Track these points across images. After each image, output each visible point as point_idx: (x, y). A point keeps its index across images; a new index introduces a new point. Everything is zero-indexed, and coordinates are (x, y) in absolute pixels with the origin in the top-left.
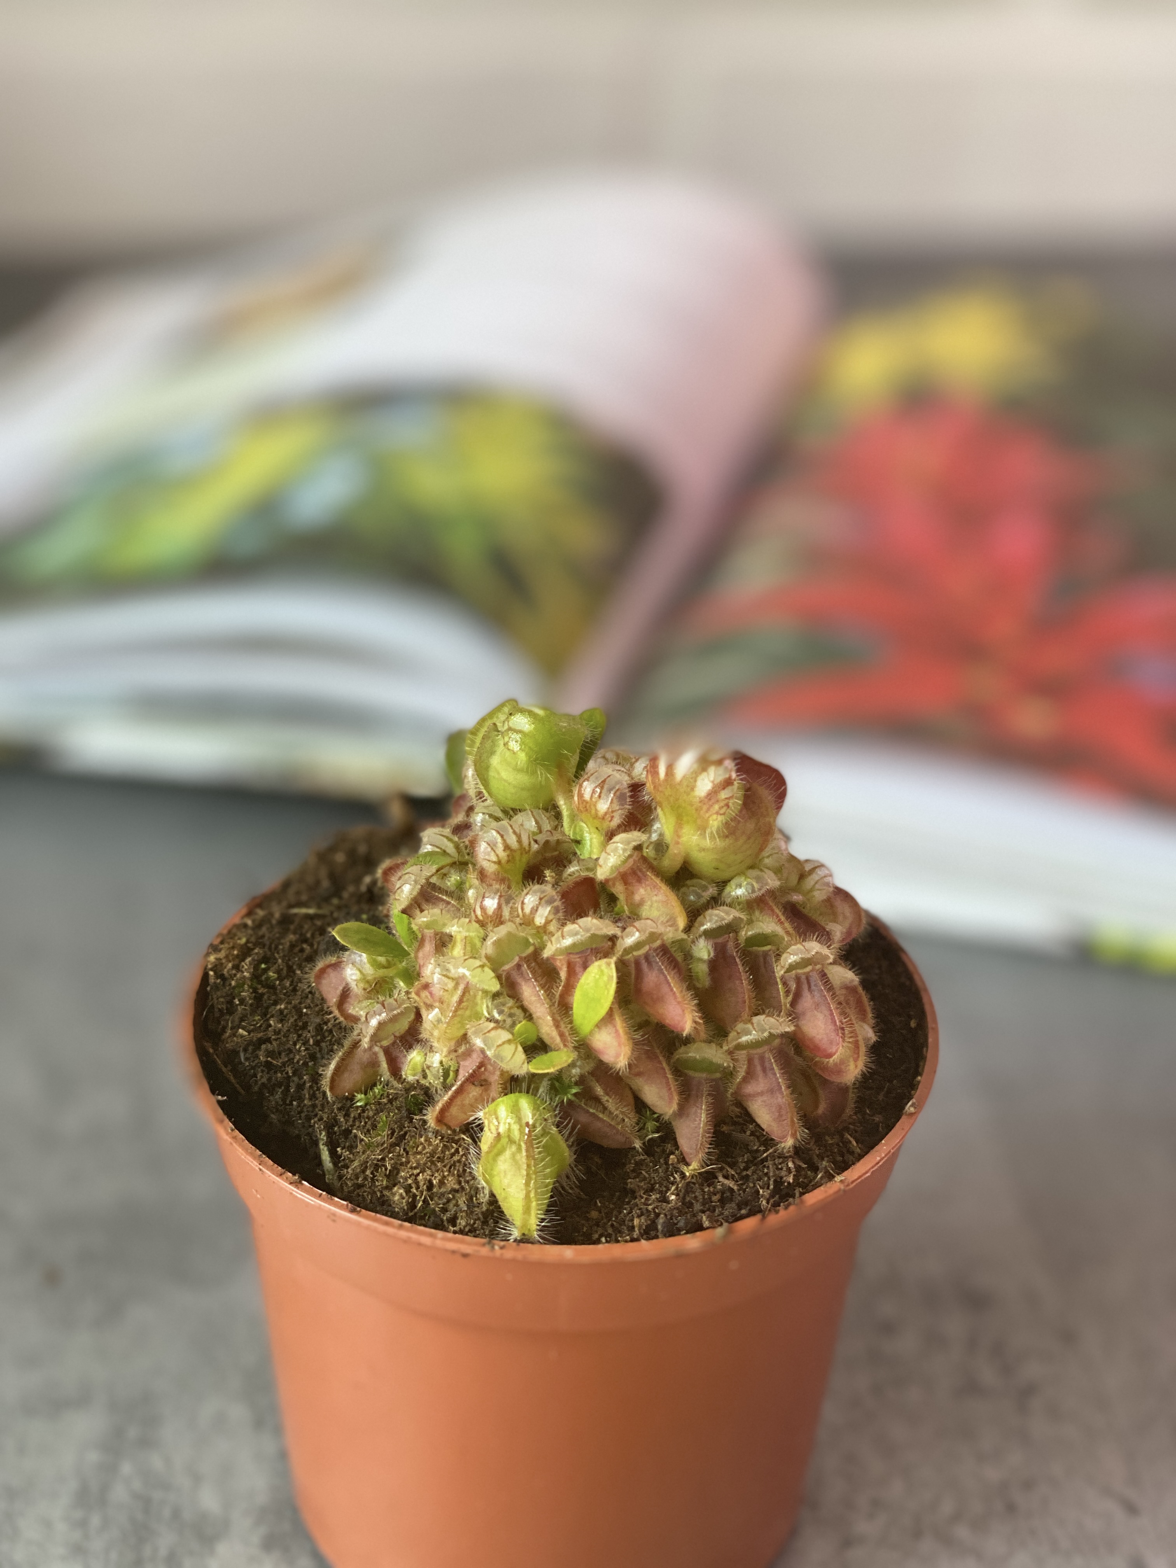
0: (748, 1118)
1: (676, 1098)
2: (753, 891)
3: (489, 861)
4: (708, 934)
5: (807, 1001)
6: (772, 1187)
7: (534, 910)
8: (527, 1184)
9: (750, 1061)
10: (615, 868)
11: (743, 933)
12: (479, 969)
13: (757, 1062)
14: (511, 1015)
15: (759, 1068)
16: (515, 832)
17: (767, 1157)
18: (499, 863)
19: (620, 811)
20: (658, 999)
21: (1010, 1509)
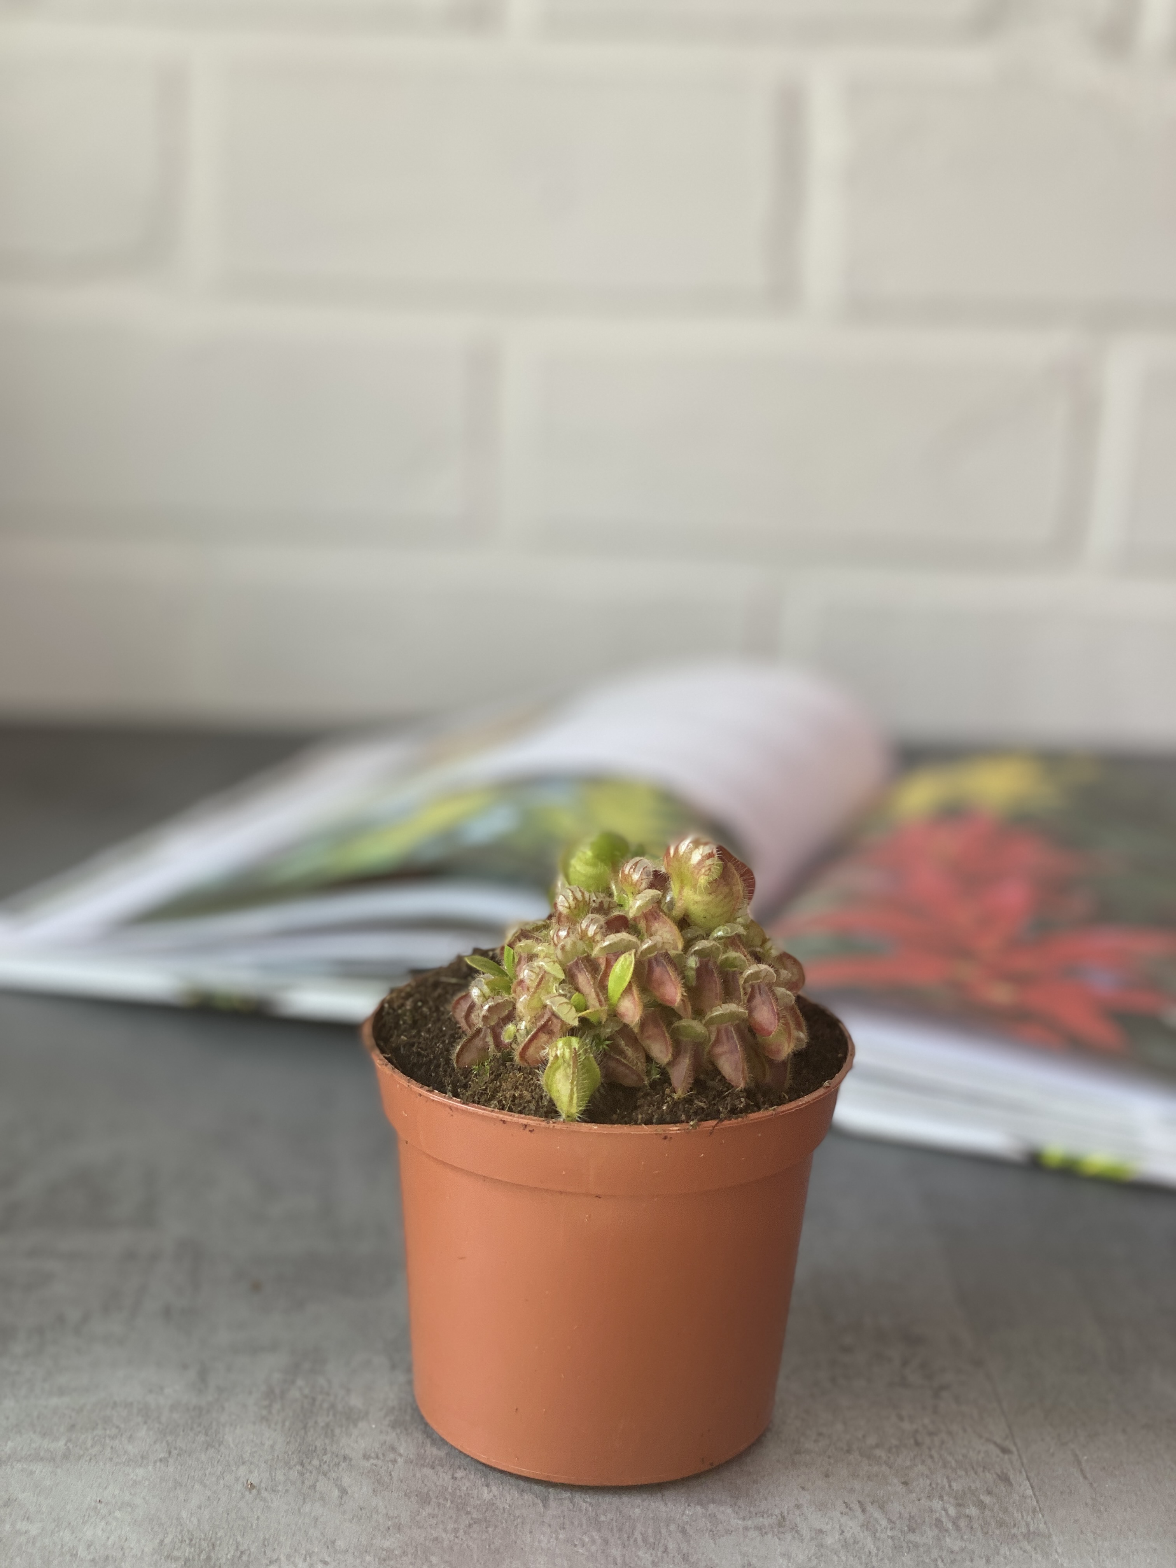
0: (716, 1072)
1: (671, 1050)
2: (727, 933)
3: (563, 906)
4: (696, 953)
5: (758, 1000)
6: (729, 1109)
7: (588, 926)
8: (572, 1083)
9: (719, 1032)
10: (639, 908)
11: (720, 957)
12: (552, 963)
13: (723, 1032)
14: (570, 992)
15: (724, 1038)
16: (580, 891)
17: (728, 1094)
18: (570, 908)
19: (646, 880)
20: (661, 983)
21: (917, 1444)
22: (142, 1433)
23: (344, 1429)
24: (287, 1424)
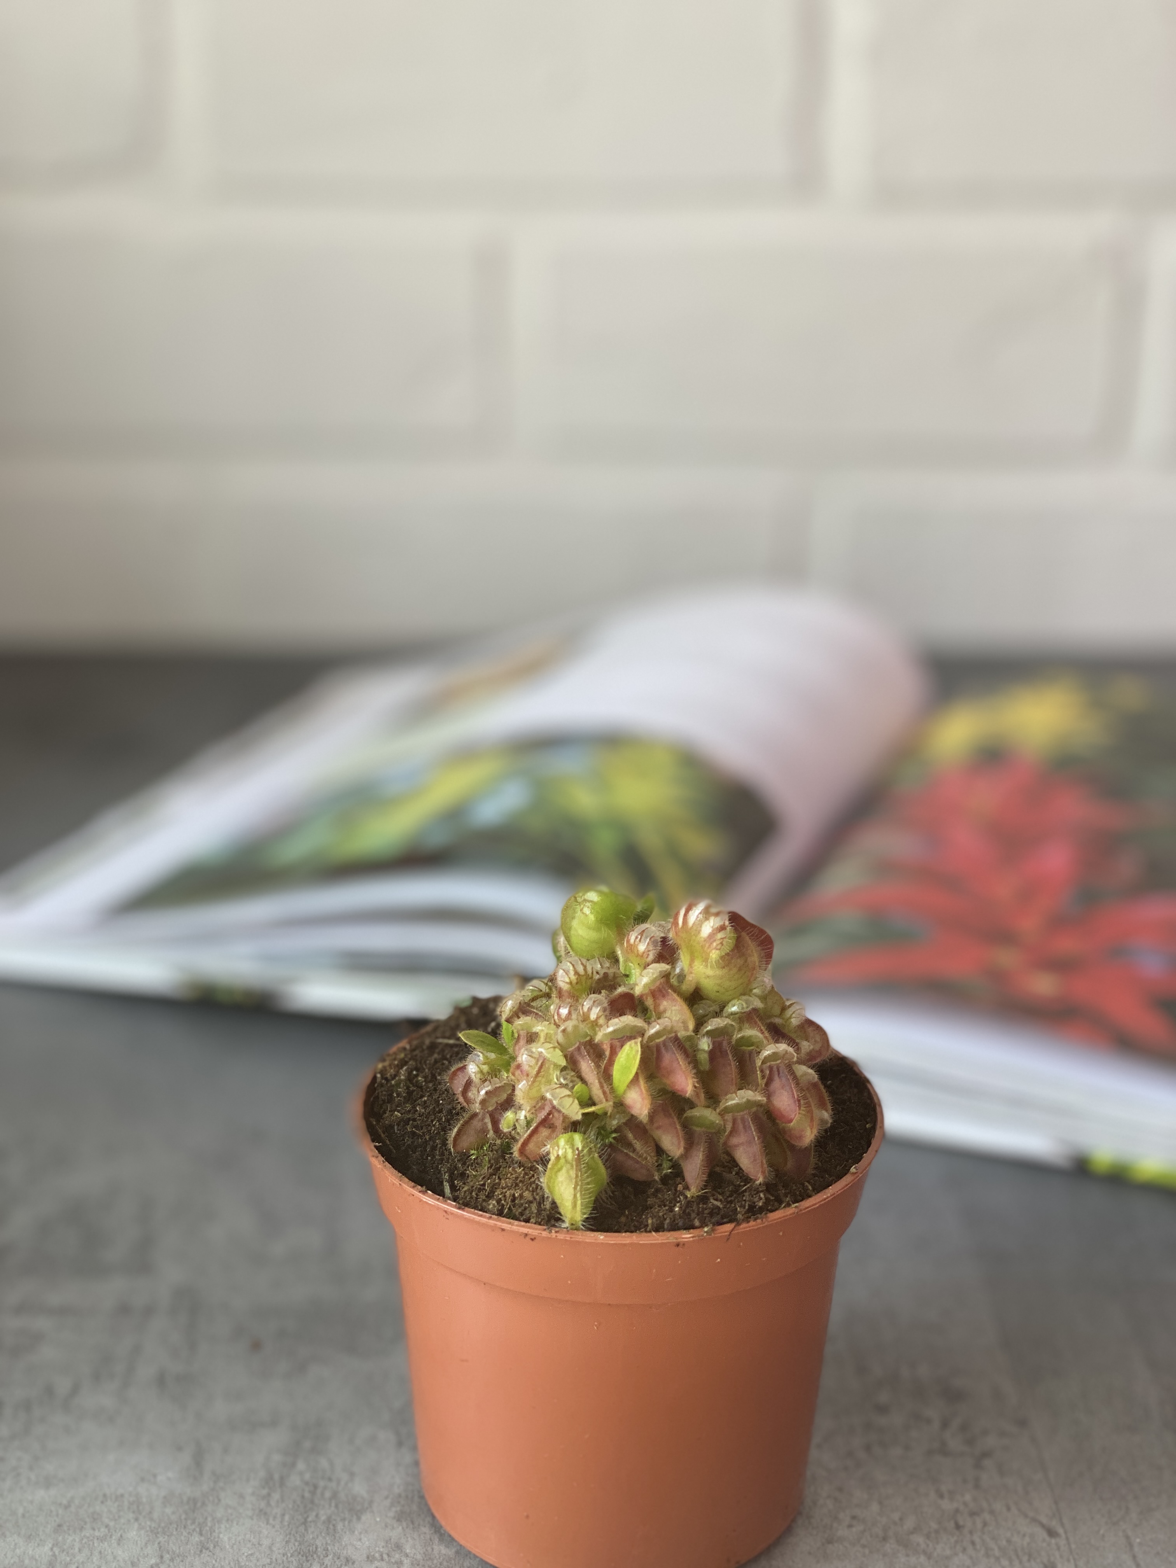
0: (733, 1163)
1: (682, 1144)
2: (743, 1008)
3: (564, 982)
4: (709, 1033)
5: (777, 1084)
6: (747, 1207)
7: (590, 1009)
8: (575, 1188)
9: (734, 1121)
10: (645, 986)
11: (735, 1036)
12: (552, 1049)
13: (739, 1121)
14: (572, 1081)
15: (741, 1126)
16: (582, 964)
17: (746, 1189)
18: (571, 983)
19: (654, 951)
20: (670, 1072)
21: (958, 1527)
22: (133, 1534)
23: (346, 1523)
24: (287, 1518)
